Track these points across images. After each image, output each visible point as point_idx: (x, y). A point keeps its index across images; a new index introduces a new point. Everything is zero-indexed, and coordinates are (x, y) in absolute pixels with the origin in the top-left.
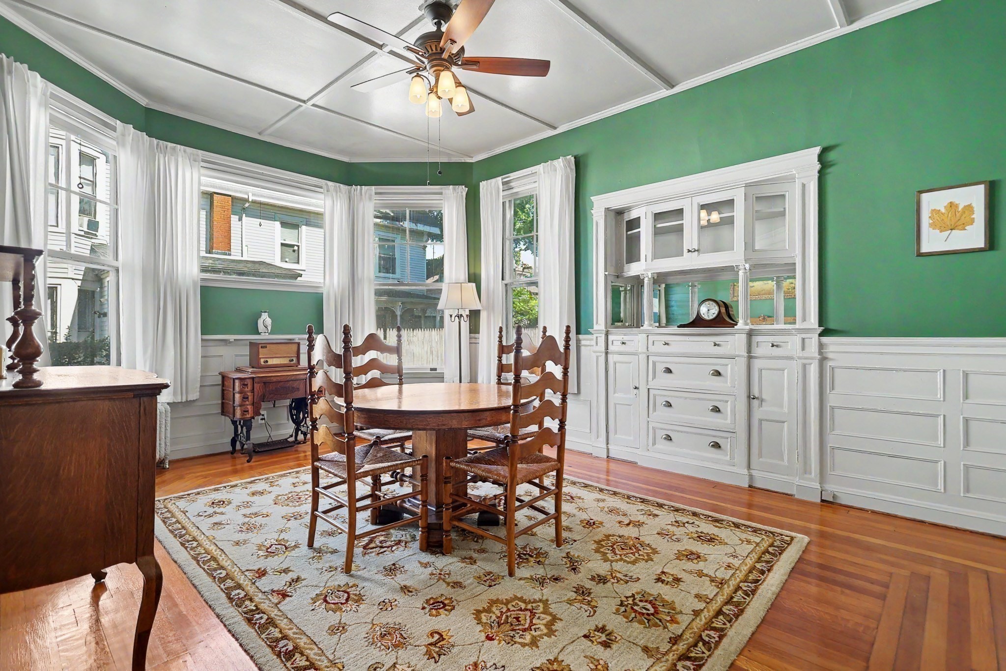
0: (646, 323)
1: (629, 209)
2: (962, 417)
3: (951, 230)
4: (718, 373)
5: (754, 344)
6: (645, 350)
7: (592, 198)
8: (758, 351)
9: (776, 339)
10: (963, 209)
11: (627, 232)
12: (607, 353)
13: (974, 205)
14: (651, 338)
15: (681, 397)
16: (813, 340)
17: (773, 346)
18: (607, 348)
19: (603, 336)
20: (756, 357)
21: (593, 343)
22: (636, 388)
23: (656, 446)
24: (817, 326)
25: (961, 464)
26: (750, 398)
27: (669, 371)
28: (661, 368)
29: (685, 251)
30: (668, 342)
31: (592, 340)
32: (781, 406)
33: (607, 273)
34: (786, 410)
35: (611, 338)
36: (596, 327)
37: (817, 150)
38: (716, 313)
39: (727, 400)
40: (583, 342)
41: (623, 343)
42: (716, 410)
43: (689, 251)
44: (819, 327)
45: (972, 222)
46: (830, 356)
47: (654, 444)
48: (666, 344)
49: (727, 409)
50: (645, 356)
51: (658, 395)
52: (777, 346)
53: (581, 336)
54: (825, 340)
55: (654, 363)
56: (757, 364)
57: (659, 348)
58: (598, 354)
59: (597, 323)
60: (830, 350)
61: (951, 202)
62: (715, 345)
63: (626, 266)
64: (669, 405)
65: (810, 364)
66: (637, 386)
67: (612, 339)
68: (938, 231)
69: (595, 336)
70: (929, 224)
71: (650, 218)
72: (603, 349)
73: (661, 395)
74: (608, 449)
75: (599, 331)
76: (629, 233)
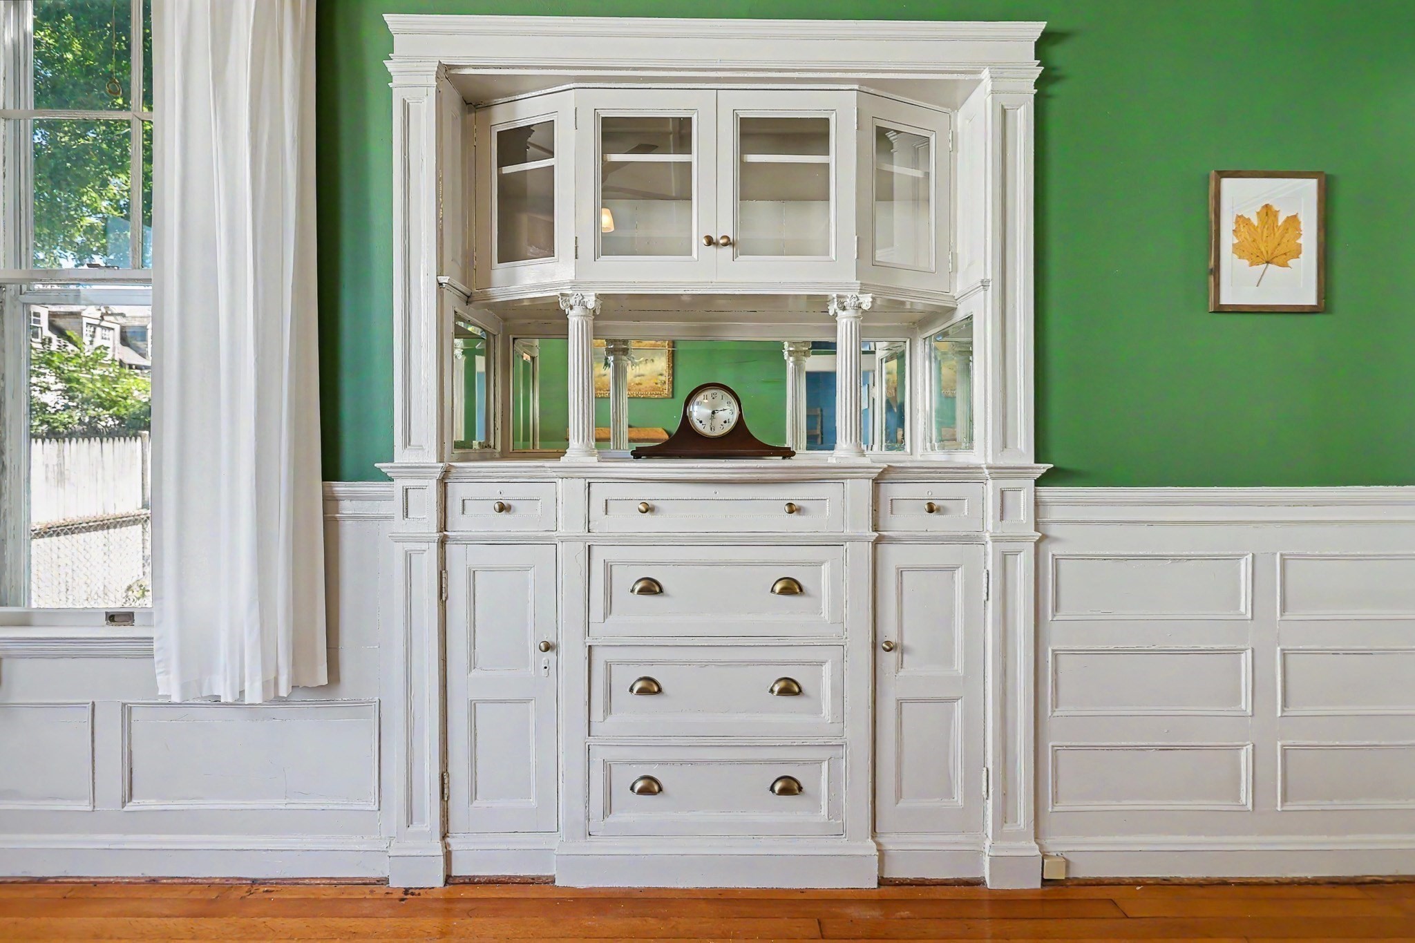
0: (574, 443)
1: (511, 88)
2: (1279, 648)
3: (1268, 262)
4: (791, 588)
5: (884, 507)
6: (581, 530)
7: (387, 17)
8: (896, 524)
9: (937, 491)
10: (1285, 221)
11: (500, 165)
12: (443, 542)
13: (1301, 218)
14: (600, 492)
15: (689, 663)
16: (1025, 493)
17: (931, 510)
18: (443, 527)
19: (432, 484)
20: (892, 540)
21: (396, 507)
22: (548, 647)
23: (615, 818)
24: (1029, 460)
25: (1276, 744)
26: (880, 646)
27: (651, 588)
28: (627, 578)
29: (698, 241)
30: (654, 503)
31: (391, 498)
32: (949, 661)
33: (444, 279)
34: (959, 666)
35: (458, 491)
36: (402, 456)
37: (1036, 28)
38: (734, 418)
39: (822, 658)
40: (347, 508)
41: (502, 508)
42: (789, 688)
43: (710, 241)
44: (1036, 462)
45: (1297, 253)
46: (1053, 531)
47: (608, 809)
48: (648, 509)
49: (822, 683)
50: (581, 548)
51: (620, 663)
52: (938, 510)
53: (340, 488)
54: (1047, 492)
55: (608, 568)
56: (893, 556)
57: (627, 521)
58: (410, 546)
59: (407, 442)
60: (1054, 518)
61: (1267, 206)
62: (791, 512)
63: (500, 271)
64: (650, 687)
65: (1016, 553)
66: (551, 639)
67: (465, 495)
68: (1246, 262)
69: (399, 484)
70: (1234, 245)
71: (591, 136)
72: (432, 529)
73: (628, 663)
74: (448, 856)
75: (415, 470)
76: (508, 170)
